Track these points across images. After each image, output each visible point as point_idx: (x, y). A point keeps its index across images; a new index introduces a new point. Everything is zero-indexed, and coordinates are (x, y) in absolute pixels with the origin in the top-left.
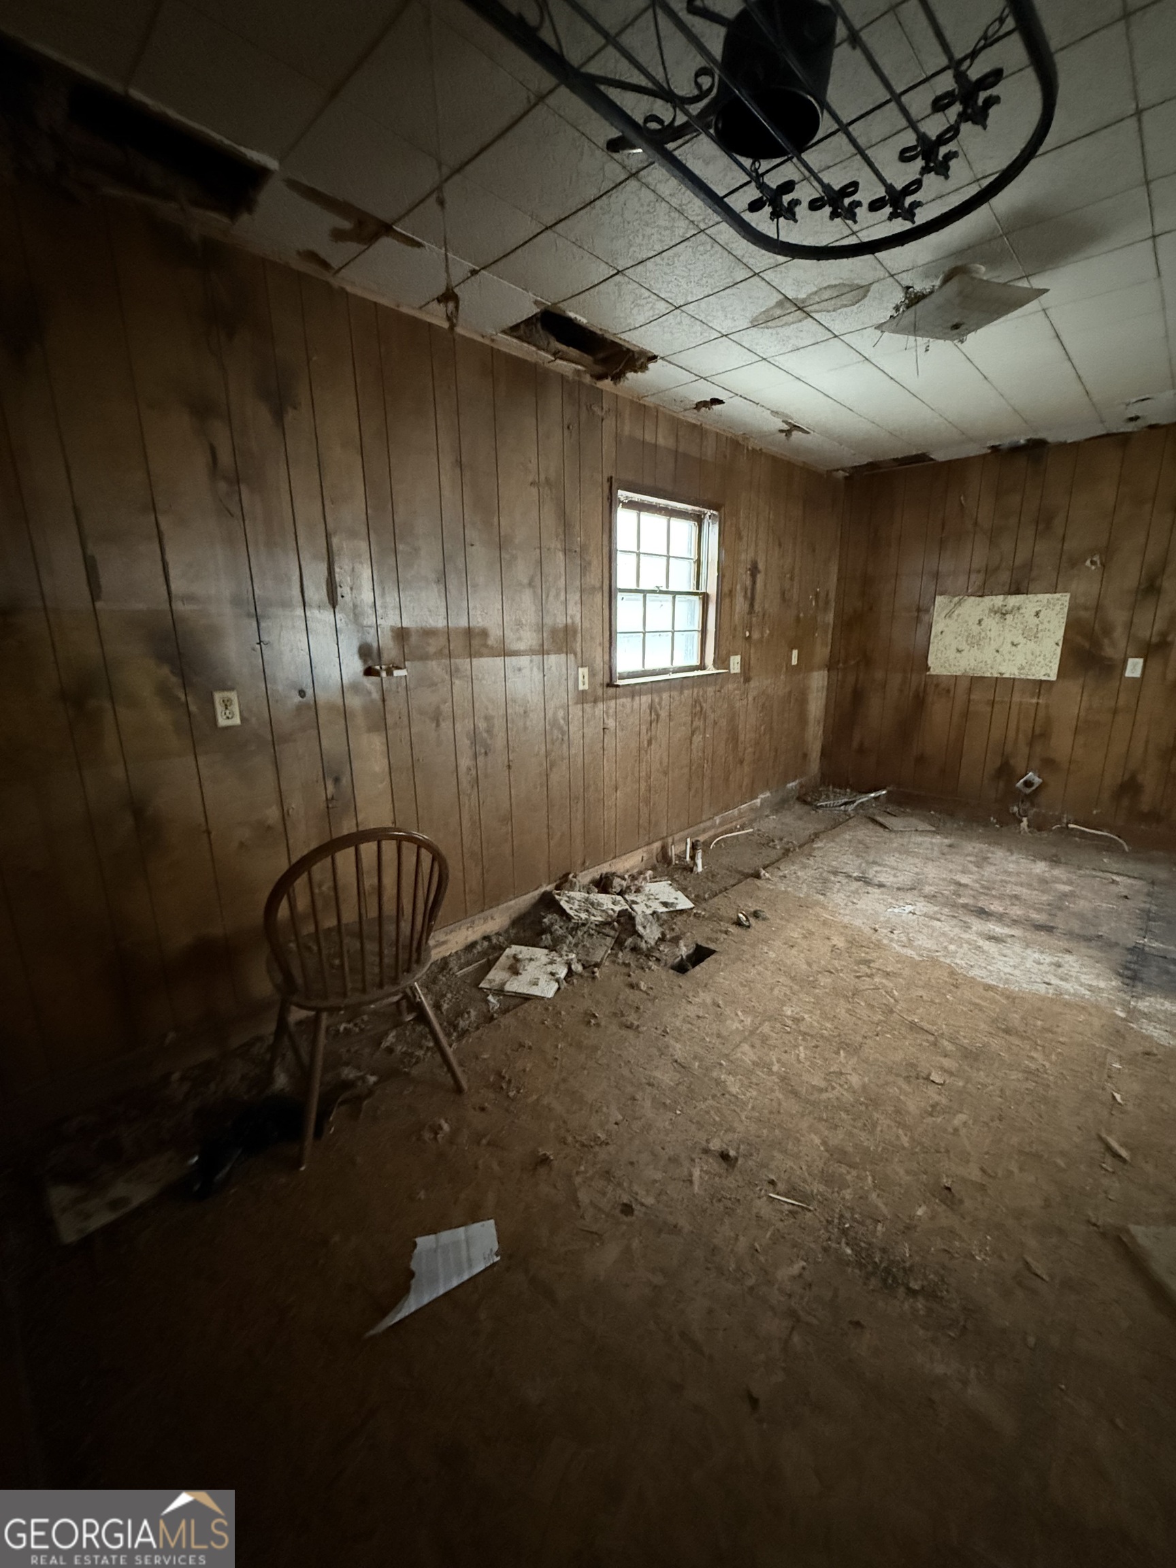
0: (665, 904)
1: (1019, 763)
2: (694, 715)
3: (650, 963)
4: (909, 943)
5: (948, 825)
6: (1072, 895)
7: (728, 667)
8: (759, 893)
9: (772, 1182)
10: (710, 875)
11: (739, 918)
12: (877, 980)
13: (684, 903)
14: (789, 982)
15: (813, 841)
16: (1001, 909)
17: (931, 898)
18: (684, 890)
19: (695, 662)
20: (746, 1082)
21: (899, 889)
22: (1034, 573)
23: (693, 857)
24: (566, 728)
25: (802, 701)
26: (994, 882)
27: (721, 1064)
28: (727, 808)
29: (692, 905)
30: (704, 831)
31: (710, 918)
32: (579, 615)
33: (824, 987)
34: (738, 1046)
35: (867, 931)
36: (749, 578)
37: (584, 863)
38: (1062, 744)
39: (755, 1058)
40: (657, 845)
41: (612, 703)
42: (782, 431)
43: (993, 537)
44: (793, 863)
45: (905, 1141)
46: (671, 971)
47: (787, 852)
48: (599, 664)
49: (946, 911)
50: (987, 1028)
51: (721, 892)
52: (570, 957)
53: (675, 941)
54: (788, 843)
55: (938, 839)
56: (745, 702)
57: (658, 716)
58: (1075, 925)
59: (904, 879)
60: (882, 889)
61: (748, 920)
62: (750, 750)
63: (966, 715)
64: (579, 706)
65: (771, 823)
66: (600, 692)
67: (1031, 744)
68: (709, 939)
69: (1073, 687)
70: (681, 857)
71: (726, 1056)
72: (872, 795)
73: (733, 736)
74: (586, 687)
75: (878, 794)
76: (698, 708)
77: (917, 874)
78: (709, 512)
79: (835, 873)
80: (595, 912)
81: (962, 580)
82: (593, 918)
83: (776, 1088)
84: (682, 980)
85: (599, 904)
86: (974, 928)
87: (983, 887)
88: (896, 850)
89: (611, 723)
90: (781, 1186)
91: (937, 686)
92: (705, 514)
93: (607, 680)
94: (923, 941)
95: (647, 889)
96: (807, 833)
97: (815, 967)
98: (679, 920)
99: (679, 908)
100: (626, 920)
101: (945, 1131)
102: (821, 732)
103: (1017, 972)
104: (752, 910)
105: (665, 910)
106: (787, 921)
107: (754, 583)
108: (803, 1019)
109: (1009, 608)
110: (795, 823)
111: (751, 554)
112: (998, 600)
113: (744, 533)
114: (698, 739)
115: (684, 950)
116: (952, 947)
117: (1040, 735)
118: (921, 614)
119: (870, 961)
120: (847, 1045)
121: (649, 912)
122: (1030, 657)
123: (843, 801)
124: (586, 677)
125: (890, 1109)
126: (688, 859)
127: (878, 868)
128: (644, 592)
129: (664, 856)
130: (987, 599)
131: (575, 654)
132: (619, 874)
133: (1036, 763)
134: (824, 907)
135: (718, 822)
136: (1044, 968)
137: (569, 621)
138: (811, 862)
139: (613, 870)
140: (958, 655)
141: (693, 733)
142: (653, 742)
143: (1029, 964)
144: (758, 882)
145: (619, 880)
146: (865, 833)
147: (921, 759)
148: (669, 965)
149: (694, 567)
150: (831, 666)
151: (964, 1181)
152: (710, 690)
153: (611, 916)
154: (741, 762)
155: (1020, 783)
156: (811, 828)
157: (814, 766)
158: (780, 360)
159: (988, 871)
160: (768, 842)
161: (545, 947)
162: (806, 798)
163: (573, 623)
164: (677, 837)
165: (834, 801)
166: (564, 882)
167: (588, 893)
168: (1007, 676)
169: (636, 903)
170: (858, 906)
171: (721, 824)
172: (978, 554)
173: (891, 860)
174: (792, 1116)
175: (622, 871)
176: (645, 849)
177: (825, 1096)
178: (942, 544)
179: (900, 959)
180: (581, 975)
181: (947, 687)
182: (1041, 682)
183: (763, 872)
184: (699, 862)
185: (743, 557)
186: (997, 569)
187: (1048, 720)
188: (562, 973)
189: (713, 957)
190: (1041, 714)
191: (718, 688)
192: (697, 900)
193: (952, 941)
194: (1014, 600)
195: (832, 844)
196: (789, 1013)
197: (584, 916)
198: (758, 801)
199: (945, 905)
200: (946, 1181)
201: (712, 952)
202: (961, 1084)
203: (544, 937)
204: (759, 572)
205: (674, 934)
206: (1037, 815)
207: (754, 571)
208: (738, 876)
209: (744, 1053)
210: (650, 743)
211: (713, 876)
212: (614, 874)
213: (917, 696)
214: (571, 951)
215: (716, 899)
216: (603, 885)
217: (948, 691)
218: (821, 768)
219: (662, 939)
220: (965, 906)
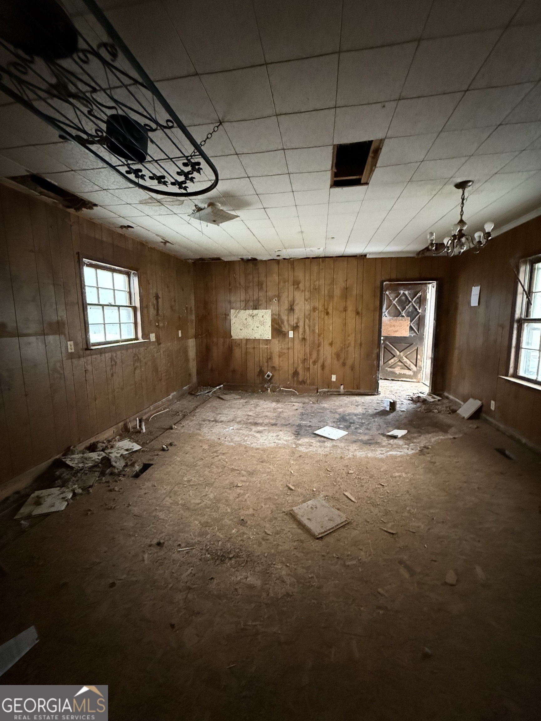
0: (127, 450)
1: (265, 369)
2: (135, 361)
3: (120, 478)
4: (232, 441)
5: (245, 395)
6: (283, 412)
7: (149, 339)
8: (173, 435)
9: (179, 545)
10: (150, 433)
11: (163, 447)
12: (220, 457)
13: (137, 447)
14: (185, 467)
15: (195, 410)
16: (262, 421)
17: (239, 423)
18: (137, 442)
19: (133, 337)
20: (167, 512)
21: (228, 422)
22: (260, 303)
23: (140, 426)
24: (62, 372)
25: (186, 352)
26: (260, 412)
27: (156, 509)
28: (156, 402)
29: (141, 447)
30: (146, 413)
31: (150, 451)
32: (65, 316)
33: (200, 465)
34: (164, 499)
35: (216, 440)
36: (155, 300)
37: (79, 440)
38: (276, 361)
39: (172, 501)
40: (121, 424)
41: (89, 358)
42: (162, 242)
43: (246, 289)
44: (187, 420)
45: (229, 510)
46: (131, 479)
47: (184, 416)
48: (79, 339)
49: (244, 426)
50: (256, 463)
51: (155, 439)
52: (74, 487)
53: (133, 465)
54: (185, 412)
55: (242, 401)
56: (159, 353)
57: (116, 363)
58: (283, 422)
59: (230, 417)
60: (222, 423)
61: (167, 447)
62: (164, 374)
63: (246, 353)
64: (70, 361)
65: (177, 406)
66: (81, 353)
67: (267, 362)
68: (150, 460)
69: (276, 341)
70: (135, 428)
71: (159, 505)
72: (218, 387)
73: (156, 369)
74: (73, 351)
75: (220, 386)
76: (136, 358)
77: (235, 415)
78: (133, 272)
79: (204, 421)
80: (88, 462)
81: (238, 305)
82: (86, 465)
83: (181, 509)
84: (138, 481)
85: (90, 458)
86: (253, 430)
87: (257, 415)
88: (227, 407)
89: (89, 368)
90: (183, 545)
91: (236, 343)
92: (131, 272)
93: (85, 347)
94: (237, 439)
95: (117, 446)
96: (193, 407)
97: (196, 459)
98: (134, 455)
99: (134, 450)
100: (106, 461)
101: (242, 501)
102: (195, 365)
103: (266, 441)
104: (169, 443)
105: (128, 452)
106: (184, 444)
107: (158, 302)
108: (192, 480)
109: (254, 314)
110: (187, 403)
111: (155, 291)
112: (250, 312)
113: (151, 281)
114: (138, 371)
115: (137, 468)
116: (246, 438)
117: (270, 359)
118: (226, 316)
119: (217, 451)
120: (209, 484)
121: (119, 455)
122: (263, 332)
123: (207, 391)
124: (73, 346)
125: (224, 501)
126: (138, 427)
127: (221, 415)
128: (103, 306)
129: (126, 429)
130: (247, 311)
131: (65, 335)
132: (101, 441)
133: (269, 368)
134: (200, 435)
135: (152, 408)
136: (274, 438)
137: (59, 319)
138: (195, 418)
139: (97, 440)
140: (241, 331)
141: (135, 369)
142: (114, 375)
143: (269, 438)
144: (171, 431)
145: (101, 444)
146: (216, 403)
147: (234, 371)
148: (130, 476)
149: (128, 295)
150: (196, 337)
151: (248, 515)
152: (142, 349)
153: (97, 462)
154: (161, 380)
155: (266, 376)
156: (194, 405)
157: (194, 379)
158: (155, 217)
159: (258, 409)
160: (177, 413)
161: (58, 487)
162: (192, 393)
163: (62, 320)
164: (132, 418)
165: (204, 392)
166: (68, 451)
167: (83, 454)
168: (257, 338)
169: (111, 453)
170: (213, 432)
171: (154, 409)
172: (242, 295)
173: (225, 412)
174: (187, 518)
175: (103, 440)
176: (115, 427)
177: (200, 505)
178: (230, 290)
179: (228, 447)
180: (81, 494)
181: (238, 343)
182: (267, 340)
183: (174, 426)
184: (144, 427)
185: (151, 291)
186: (249, 301)
187: (271, 353)
188: (70, 495)
189: (152, 467)
190: (269, 351)
191: (146, 348)
192: (143, 445)
193: (246, 436)
194: (256, 312)
195: (203, 409)
196: (186, 479)
197: (81, 465)
198: (170, 397)
199: (244, 424)
200: (242, 518)
201: (152, 465)
202: (247, 484)
203: (56, 482)
204: (160, 298)
205: (131, 462)
206: (273, 387)
207: (157, 297)
208: (163, 430)
209: (167, 501)
210: (112, 375)
211: (151, 433)
212: (98, 442)
213: (229, 347)
214: (75, 484)
215: (152, 442)
216: (92, 448)
217: (239, 345)
218: (198, 378)
219: (126, 466)
220: (250, 423)
